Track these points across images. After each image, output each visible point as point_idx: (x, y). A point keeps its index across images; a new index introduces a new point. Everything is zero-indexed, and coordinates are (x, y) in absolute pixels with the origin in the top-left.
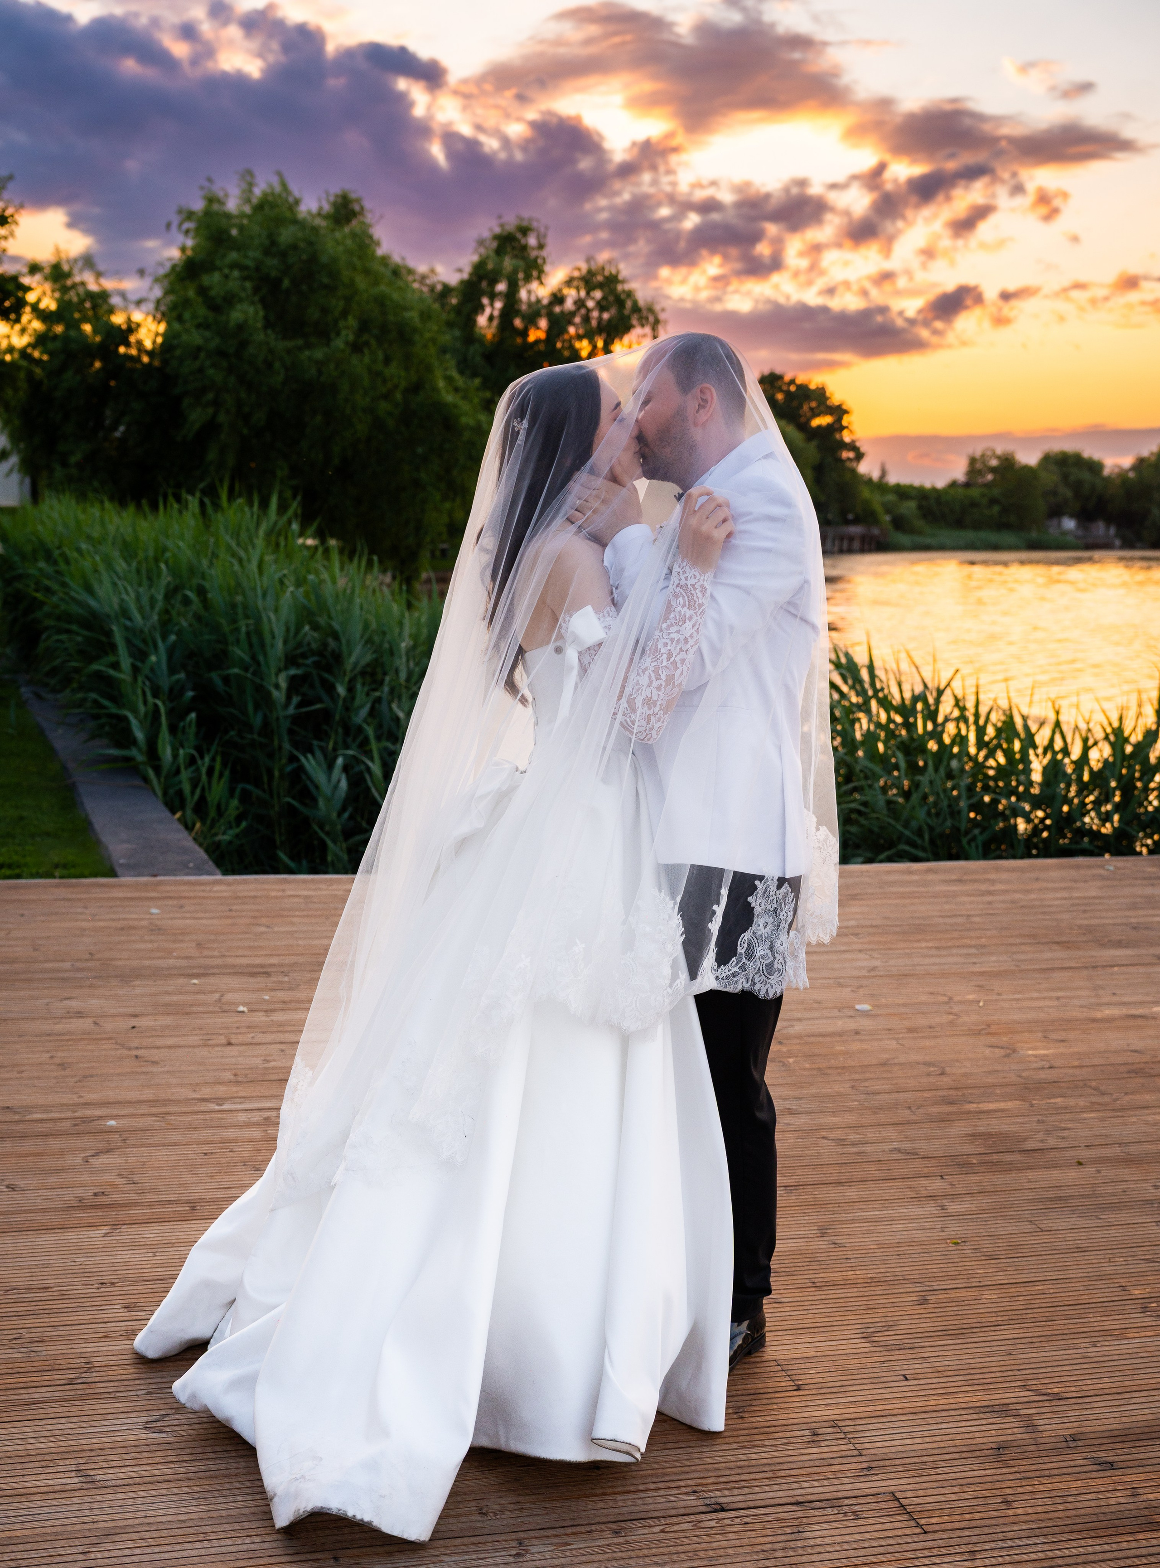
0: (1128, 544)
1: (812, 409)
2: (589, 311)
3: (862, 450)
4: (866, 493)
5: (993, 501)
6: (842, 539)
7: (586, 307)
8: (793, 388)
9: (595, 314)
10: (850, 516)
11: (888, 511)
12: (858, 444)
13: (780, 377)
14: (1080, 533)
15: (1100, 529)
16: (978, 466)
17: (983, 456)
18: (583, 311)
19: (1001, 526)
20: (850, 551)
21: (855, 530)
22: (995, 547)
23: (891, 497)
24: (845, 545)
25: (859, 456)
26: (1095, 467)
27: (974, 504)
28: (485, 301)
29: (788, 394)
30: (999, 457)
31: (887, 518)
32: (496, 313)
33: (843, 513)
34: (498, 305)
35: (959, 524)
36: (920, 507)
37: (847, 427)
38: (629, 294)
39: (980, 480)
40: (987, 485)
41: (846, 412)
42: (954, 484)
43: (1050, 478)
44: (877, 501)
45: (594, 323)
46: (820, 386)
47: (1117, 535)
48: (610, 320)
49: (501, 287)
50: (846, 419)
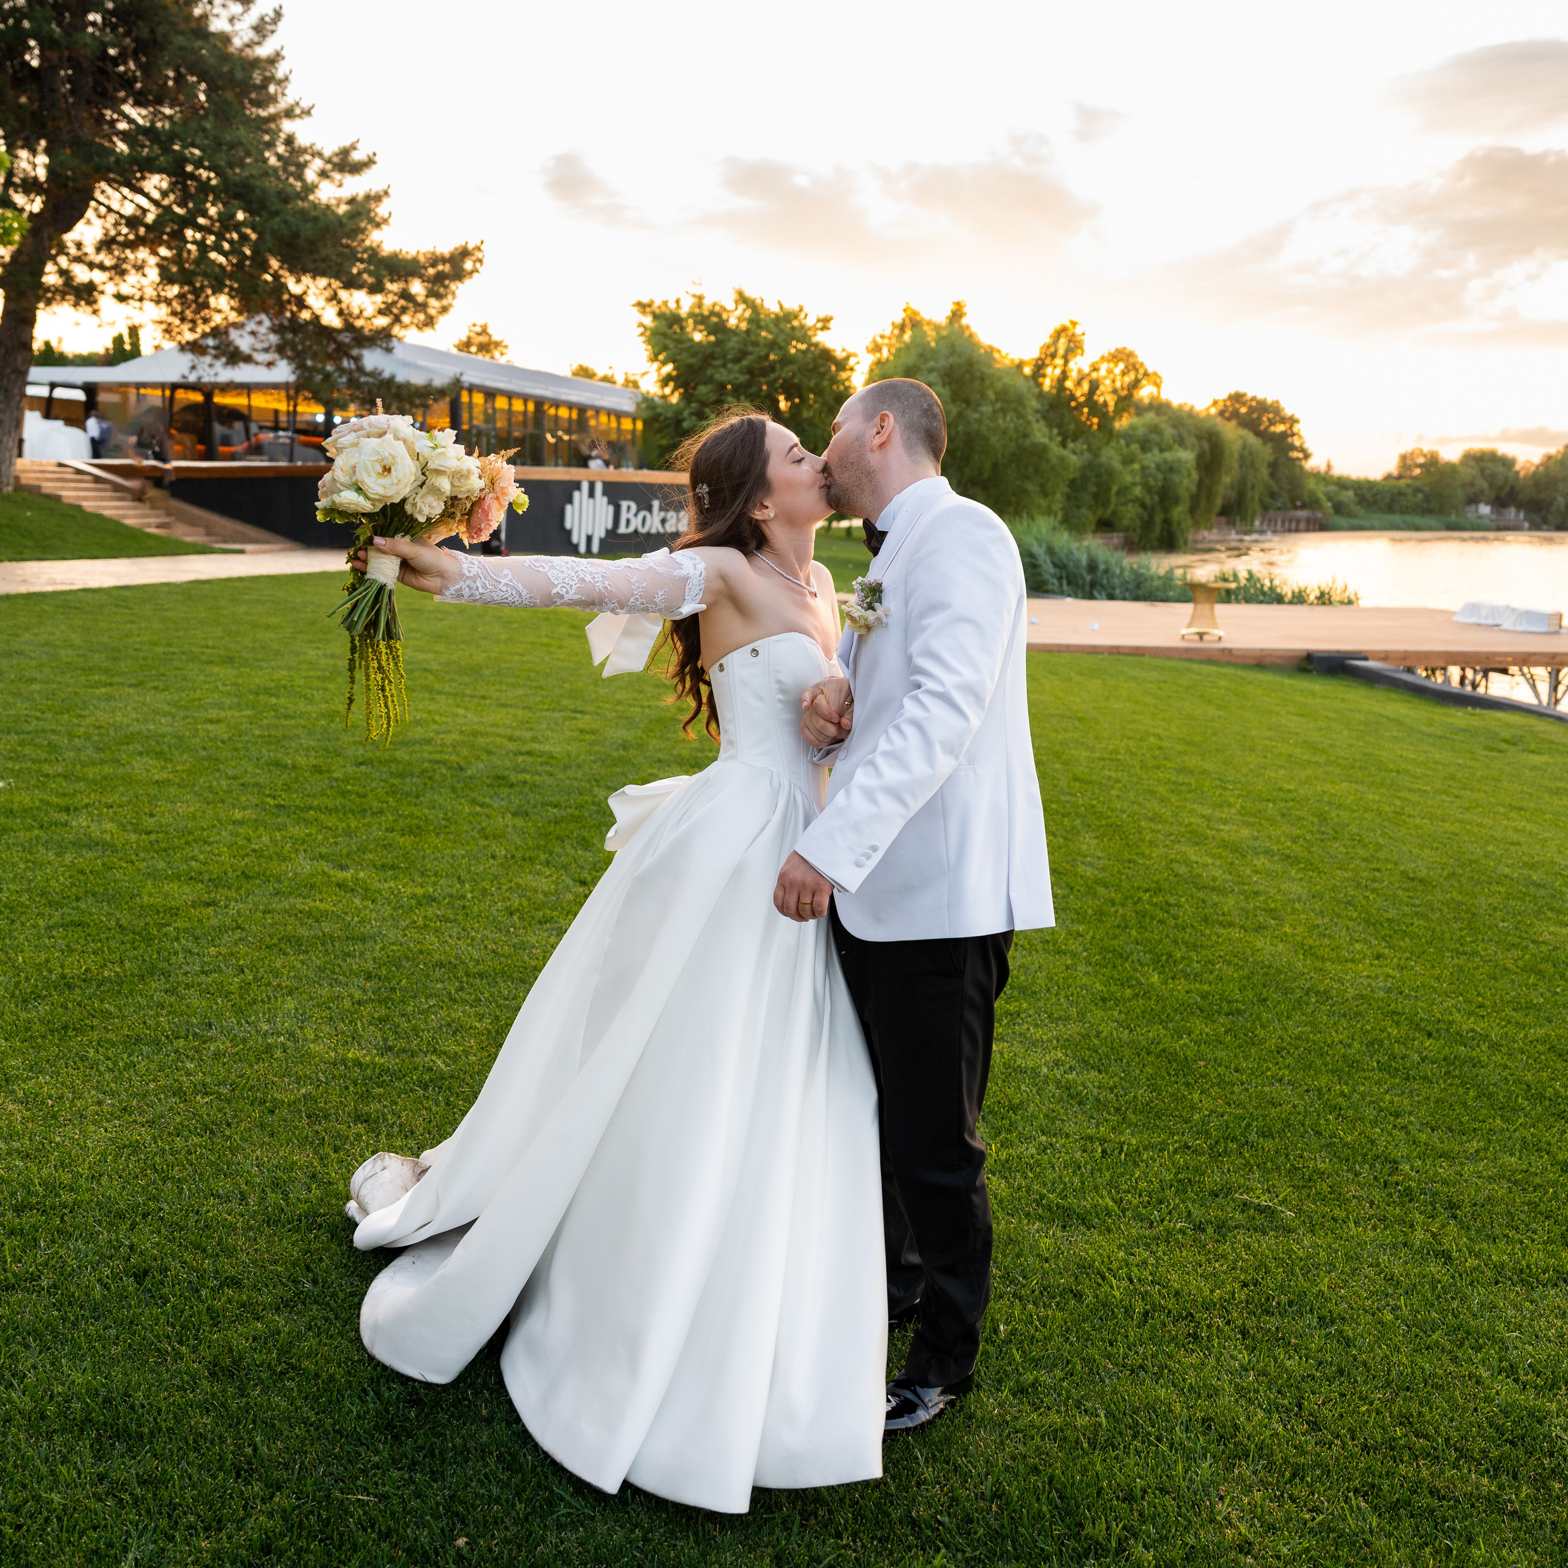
0: (1535, 527)
1: (1271, 419)
3: (1310, 450)
4: (1311, 484)
5: (1417, 490)
6: (1291, 521)
8: (1254, 404)
10: (1299, 503)
11: (1329, 499)
12: (1305, 447)
13: (1244, 395)
14: (1494, 517)
15: (1511, 513)
16: (1408, 462)
17: (1412, 454)
19: (1426, 511)
20: (1297, 530)
21: (1302, 514)
22: (1417, 528)
23: (1331, 488)
24: (1293, 526)
25: (1307, 456)
26: (1507, 463)
27: (1401, 493)
30: (1424, 456)
31: (1329, 504)
33: (1293, 500)
35: (1390, 509)
36: (1356, 495)
37: (1295, 432)
39: (1409, 474)
40: (1415, 478)
41: (1297, 421)
42: (1389, 477)
43: (1470, 472)
44: (1320, 492)
47: (1525, 519)
50: (1296, 428)
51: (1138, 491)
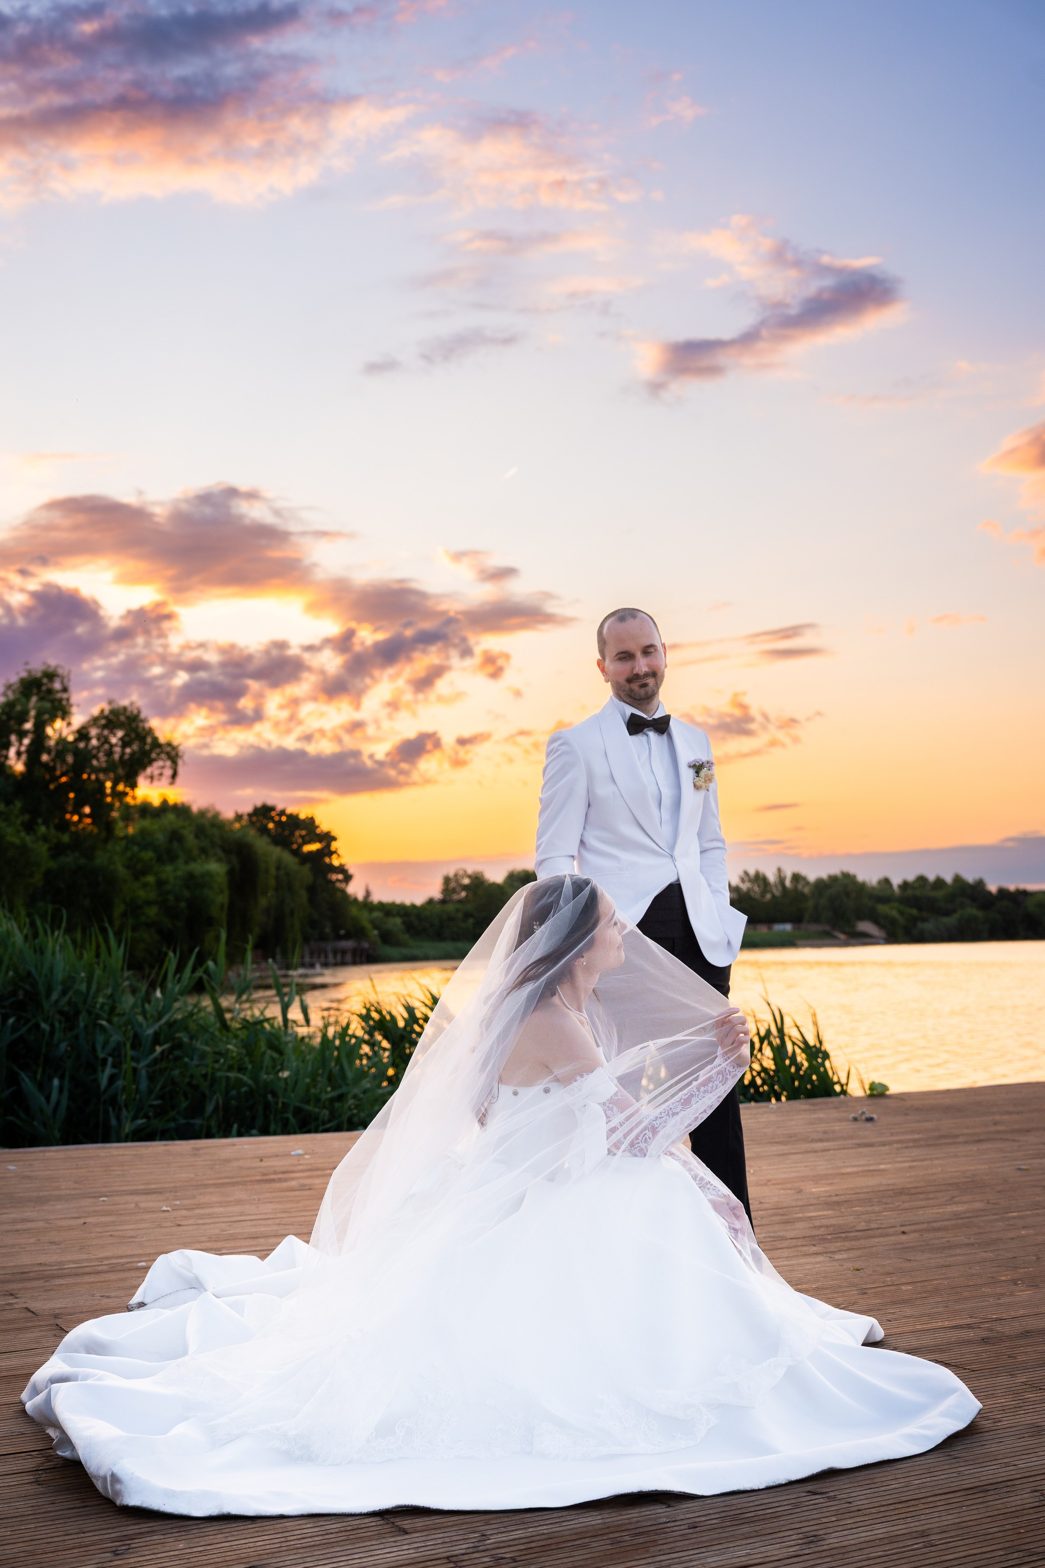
1: (302, 837)
2: (112, 746)
3: (351, 871)
4: (354, 911)
5: (467, 915)
6: (335, 952)
7: (109, 743)
8: (284, 819)
9: (118, 750)
10: (342, 932)
11: (376, 927)
12: (346, 867)
13: (272, 809)
16: (453, 885)
17: (456, 875)
18: (107, 746)
20: (343, 964)
21: (347, 944)
23: (377, 914)
24: (339, 958)
25: (348, 878)
27: (451, 919)
28: (13, 738)
29: (279, 824)
30: (469, 877)
31: (376, 932)
32: (23, 749)
33: (336, 929)
34: (26, 741)
35: (439, 937)
36: (404, 923)
37: (335, 852)
38: (150, 731)
39: (455, 897)
40: (460, 901)
41: (334, 839)
42: (431, 901)
44: (365, 918)
45: (116, 757)
46: (310, 816)
48: (133, 754)
49: (28, 726)
50: (334, 845)
51: (152, 911)
